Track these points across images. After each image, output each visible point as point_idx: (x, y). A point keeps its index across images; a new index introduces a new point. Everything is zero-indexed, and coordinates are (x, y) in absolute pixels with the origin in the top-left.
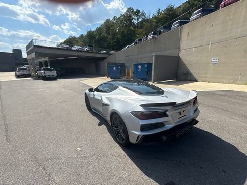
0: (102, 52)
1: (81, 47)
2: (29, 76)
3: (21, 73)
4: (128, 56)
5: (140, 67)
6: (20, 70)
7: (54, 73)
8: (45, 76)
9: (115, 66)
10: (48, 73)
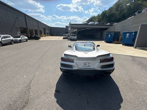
0: (107, 24)
1: (94, 23)
2: (67, 38)
3: (64, 37)
4: (124, 26)
5: (128, 35)
6: (64, 35)
7: (76, 37)
8: (72, 39)
9: (110, 34)
10: (73, 37)
